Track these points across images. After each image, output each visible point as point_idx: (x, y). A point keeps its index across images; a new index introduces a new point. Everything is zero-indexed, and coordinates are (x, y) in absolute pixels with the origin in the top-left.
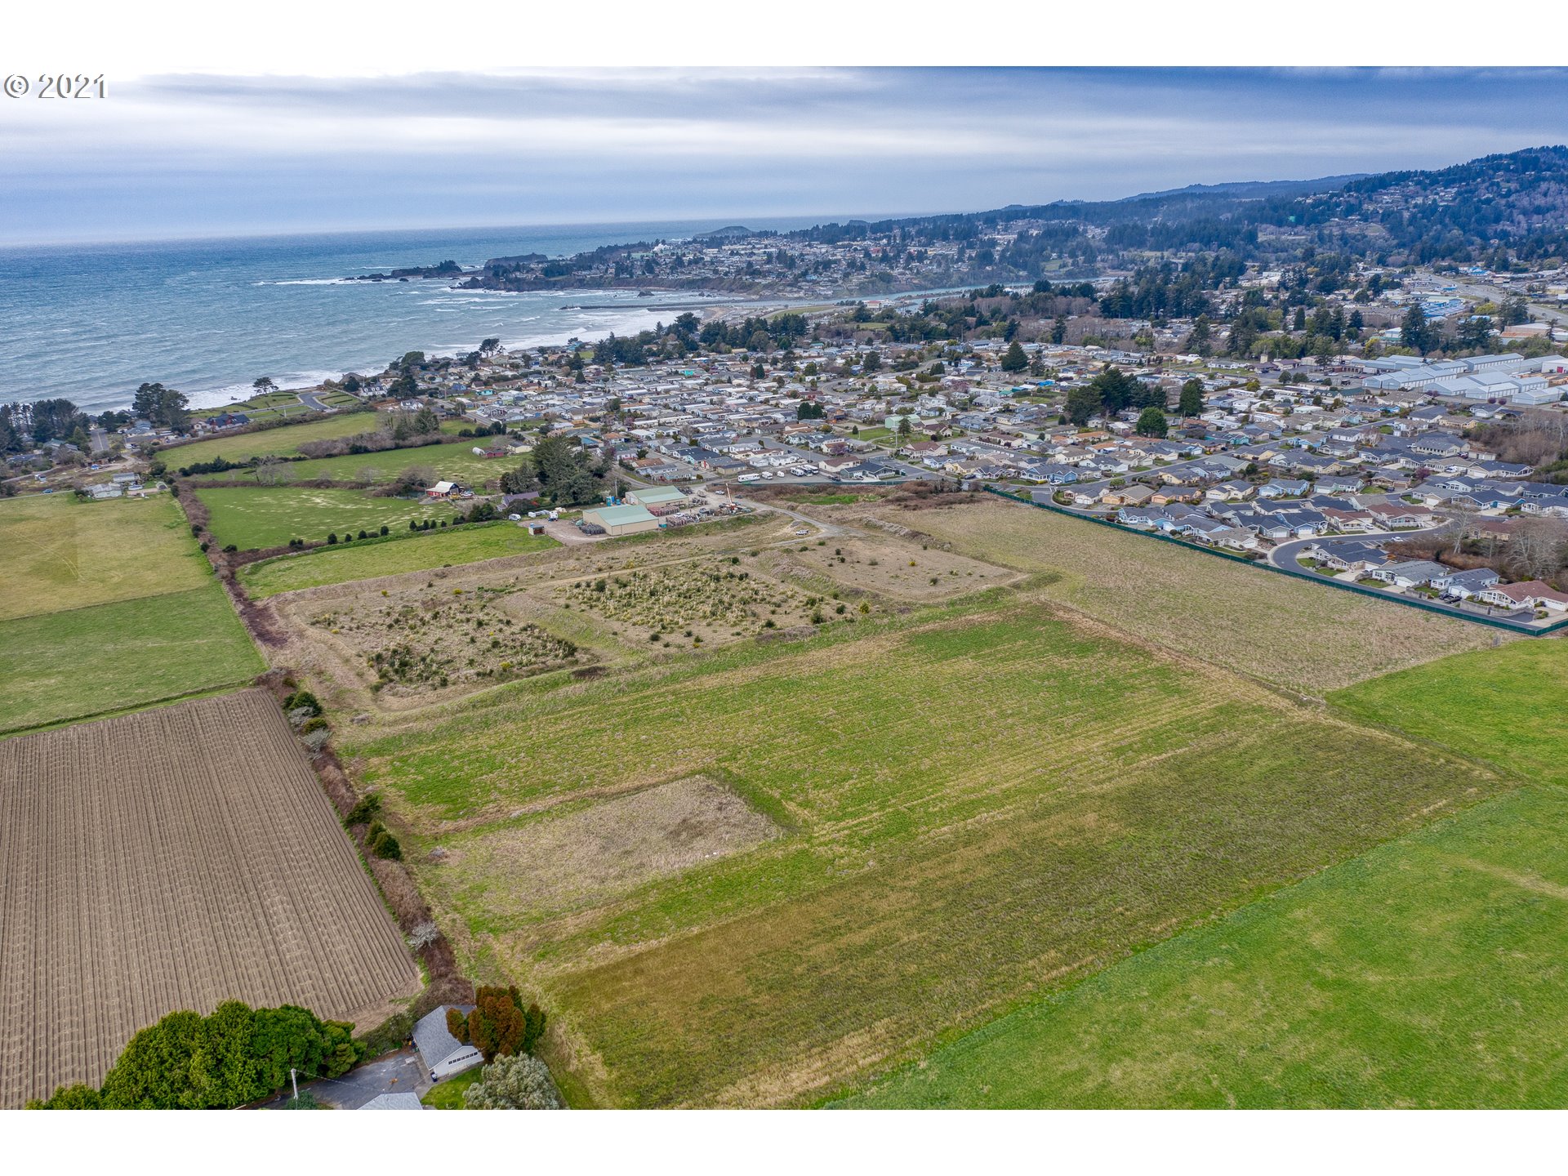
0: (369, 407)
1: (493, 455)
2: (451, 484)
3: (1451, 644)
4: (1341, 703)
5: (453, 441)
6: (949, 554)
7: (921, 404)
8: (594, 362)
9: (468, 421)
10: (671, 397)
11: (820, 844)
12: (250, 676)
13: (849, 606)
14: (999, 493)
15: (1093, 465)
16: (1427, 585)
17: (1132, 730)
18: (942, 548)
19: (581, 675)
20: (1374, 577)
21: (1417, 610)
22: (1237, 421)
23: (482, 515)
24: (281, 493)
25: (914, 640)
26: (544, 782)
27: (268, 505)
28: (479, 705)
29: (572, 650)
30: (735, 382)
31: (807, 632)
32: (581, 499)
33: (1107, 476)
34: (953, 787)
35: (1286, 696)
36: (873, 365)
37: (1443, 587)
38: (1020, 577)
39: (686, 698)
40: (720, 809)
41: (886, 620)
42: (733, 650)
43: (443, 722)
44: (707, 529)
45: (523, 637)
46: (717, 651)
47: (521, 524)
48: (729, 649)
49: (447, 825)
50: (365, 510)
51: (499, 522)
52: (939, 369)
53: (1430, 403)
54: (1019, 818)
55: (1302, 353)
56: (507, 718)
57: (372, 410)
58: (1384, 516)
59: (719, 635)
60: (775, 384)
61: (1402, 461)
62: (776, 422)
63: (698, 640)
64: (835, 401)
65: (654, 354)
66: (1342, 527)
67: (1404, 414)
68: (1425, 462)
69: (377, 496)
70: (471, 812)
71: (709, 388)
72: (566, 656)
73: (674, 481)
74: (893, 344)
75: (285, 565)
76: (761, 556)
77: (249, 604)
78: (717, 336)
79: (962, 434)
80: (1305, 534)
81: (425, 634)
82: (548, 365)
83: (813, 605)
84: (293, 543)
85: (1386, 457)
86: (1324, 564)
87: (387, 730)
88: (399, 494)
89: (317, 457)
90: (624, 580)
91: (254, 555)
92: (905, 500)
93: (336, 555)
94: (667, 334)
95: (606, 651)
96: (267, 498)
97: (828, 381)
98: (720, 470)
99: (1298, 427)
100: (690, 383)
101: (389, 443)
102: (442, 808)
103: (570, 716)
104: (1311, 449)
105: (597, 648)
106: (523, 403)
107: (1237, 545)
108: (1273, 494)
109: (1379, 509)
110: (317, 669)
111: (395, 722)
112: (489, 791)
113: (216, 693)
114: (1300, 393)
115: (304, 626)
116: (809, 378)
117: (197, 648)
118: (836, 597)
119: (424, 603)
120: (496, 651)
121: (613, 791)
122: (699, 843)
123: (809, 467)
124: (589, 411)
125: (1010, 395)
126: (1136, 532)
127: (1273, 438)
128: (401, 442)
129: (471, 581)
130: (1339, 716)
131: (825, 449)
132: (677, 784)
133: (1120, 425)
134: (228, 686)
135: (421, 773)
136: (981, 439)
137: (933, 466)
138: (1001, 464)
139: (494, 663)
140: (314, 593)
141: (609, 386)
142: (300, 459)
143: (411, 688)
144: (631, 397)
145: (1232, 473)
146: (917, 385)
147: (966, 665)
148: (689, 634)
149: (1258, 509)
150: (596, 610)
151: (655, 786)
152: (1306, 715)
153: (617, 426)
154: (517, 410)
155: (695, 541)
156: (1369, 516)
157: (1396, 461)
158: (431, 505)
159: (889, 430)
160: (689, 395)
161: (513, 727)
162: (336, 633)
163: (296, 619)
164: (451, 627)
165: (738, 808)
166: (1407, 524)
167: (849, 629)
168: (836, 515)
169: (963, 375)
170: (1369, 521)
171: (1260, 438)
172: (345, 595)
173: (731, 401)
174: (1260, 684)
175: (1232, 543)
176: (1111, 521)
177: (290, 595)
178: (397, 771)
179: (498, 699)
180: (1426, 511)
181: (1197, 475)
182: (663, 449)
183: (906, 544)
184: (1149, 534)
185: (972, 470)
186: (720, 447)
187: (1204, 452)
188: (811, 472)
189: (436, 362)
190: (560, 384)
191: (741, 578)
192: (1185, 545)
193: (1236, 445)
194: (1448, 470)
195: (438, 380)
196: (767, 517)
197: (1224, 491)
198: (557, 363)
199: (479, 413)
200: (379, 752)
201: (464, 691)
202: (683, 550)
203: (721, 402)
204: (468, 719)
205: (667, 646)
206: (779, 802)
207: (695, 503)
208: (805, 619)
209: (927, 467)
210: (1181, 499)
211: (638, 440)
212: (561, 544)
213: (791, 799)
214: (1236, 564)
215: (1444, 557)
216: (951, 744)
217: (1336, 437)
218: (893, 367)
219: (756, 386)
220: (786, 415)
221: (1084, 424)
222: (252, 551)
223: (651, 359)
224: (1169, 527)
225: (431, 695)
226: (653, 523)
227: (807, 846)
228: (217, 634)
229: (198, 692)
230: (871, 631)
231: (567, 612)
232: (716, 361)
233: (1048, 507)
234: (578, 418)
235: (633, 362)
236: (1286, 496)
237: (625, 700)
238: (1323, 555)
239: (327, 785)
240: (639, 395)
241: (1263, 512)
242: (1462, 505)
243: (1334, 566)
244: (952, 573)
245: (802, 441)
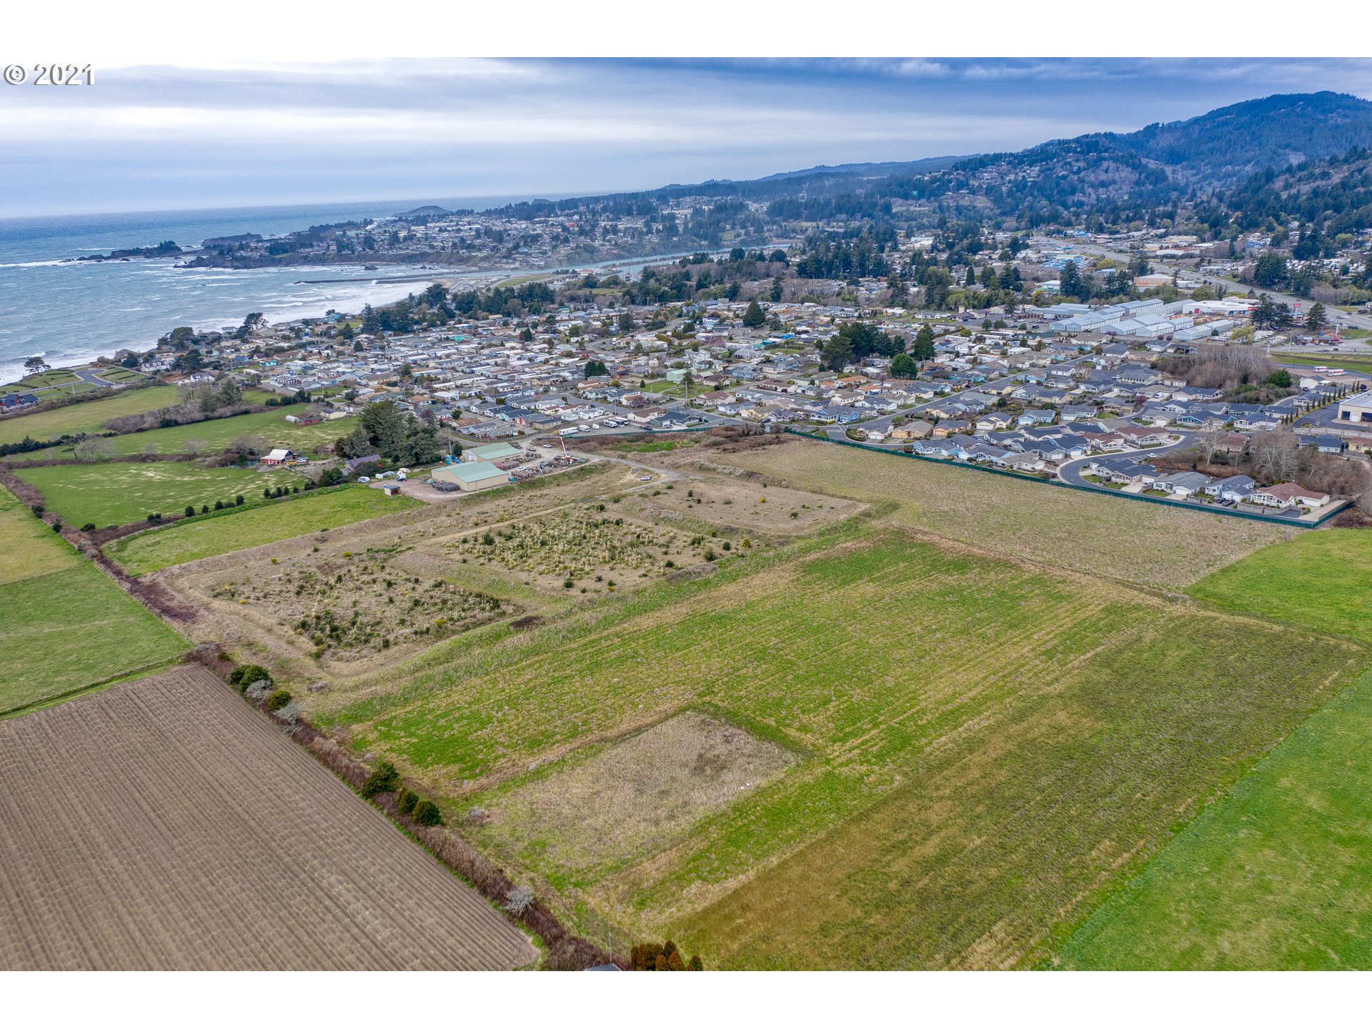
0: (157, 380)
1: (310, 421)
2: (286, 452)
3: (1252, 541)
4: (1201, 595)
5: (260, 410)
6: (789, 490)
7: (690, 358)
8: (363, 331)
9: (265, 391)
10: (454, 361)
11: (841, 765)
12: (177, 654)
13: (733, 544)
14: (799, 434)
15: (867, 405)
16: (1202, 492)
17: (1048, 634)
18: (780, 485)
19: (520, 625)
20: (1155, 488)
21: (1207, 514)
22: (967, 362)
23: (331, 480)
24: (108, 468)
25: (809, 568)
26: (543, 733)
27: (96, 482)
28: (433, 663)
29: (496, 604)
30: (508, 345)
31: (708, 569)
32: (423, 459)
33: (882, 414)
34: (926, 699)
35: (1154, 594)
36: (627, 326)
37: (1216, 493)
38: (863, 507)
39: (632, 639)
40: (727, 741)
41: (771, 553)
42: (649, 591)
43: (406, 682)
44: (557, 481)
45: (437, 593)
46: (636, 593)
47: (372, 486)
48: (645, 590)
49: (469, 785)
50: (205, 480)
51: (351, 485)
52: (689, 328)
53: (1111, 341)
54: (1000, 724)
55: (989, 303)
56: (469, 673)
57: (160, 384)
58: (1133, 437)
59: (628, 578)
60: (546, 345)
61: (1116, 390)
62: (565, 380)
63: (611, 584)
64: (611, 360)
65: (417, 323)
66: (1104, 449)
67: (1099, 351)
68: (1136, 390)
69: (210, 466)
70: (486, 770)
71: (486, 351)
72: (492, 609)
73: (499, 437)
74: (632, 307)
75: (151, 539)
76: (624, 501)
77: (134, 581)
78: (468, 305)
79: (738, 383)
80: (1077, 455)
81: (338, 598)
82: (318, 335)
83: (699, 543)
84: (151, 518)
85: (1102, 387)
86: (1109, 480)
87: (352, 695)
88: (233, 463)
89: (129, 432)
90: (508, 532)
91: (114, 532)
92: (721, 444)
93: (200, 527)
94: (419, 304)
95: (528, 601)
96: (93, 475)
97: (592, 341)
98: (537, 426)
99: (1020, 366)
100: (464, 347)
101: (198, 415)
102: (455, 768)
103: (530, 666)
104: (1039, 383)
105: (518, 599)
106: (313, 372)
107: (1029, 467)
108: (1030, 423)
109: (1128, 430)
110: (245, 642)
111: (356, 687)
112: (492, 746)
113: (147, 674)
114: (1004, 336)
115: (206, 599)
116: (573, 340)
117: (101, 630)
118: (714, 535)
119: (319, 568)
120: (420, 608)
121: (614, 734)
122: (727, 776)
123: (619, 419)
124: (383, 377)
125: (763, 347)
126: (937, 461)
127: (1002, 376)
128: (210, 414)
129: (355, 543)
130: (1206, 607)
131: (625, 402)
132: (670, 722)
133: (870, 370)
134: (156, 666)
135: (412, 735)
136: (758, 387)
137: (728, 413)
138: (788, 408)
139: (423, 622)
140: (200, 566)
141: (388, 353)
142: (110, 435)
143: (353, 652)
144: (415, 362)
145: (986, 407)
146: (676, 342)
147: (867, 588)
148: (600, 579)
149: (1027, 436)
150: (494, 563)
151: (652, 725)
152: (1177, 610)
153: (417, 389)
154: (310, 379)
155: (552, 491)
156: (1120, 437)
157: (1110, 390)
158: (271, 472)
159: (672, 383)
160: (471, 358)
161: (478, 681)
162: (244, 603)
163: (195, 593)
164: (360, 589)
165: (744, 741)
166: (1152, 442)
167: (743, 563)
168: (666, 460)
169: (711, 331)
170: (1121, 441)
171: (992, 376)
172: (232, 566)
173: (514, 362)
174: (1123, 584)
175: (1024, 466)
176: (908, 453)
177: (175, 569)
178: (386, 736)
179: (450, 655)
180: (1160, 430)
181: (959, 410)
182: (474, 409)
183: (745, 483)
184: (949, 461)
185: (766, 415)
186: (528, 405)
187: (953, 390)
188: (623, 423)
189: (204, 336)
190: (340, 353)
191: (618, 523)
192: (984, 470)
193: (977, 383)
194: (1155, 396)
195: (216, 353)
196: (603, 468)
197: (991, 422)
198: (326, 334)
199: (273, 383)
200: (357, 719)
201: (408, 652)
202: (544, 501)
203: (505, 364)
204: (430, 678)
205: (584, 591)
206: (778, 729)
207: (531, 457)
208: (697, 557)
209: (723, 414)
210: (957, 430)
211: (444, 402)
212: (422, 503)
213: (788, 725)
214: (1035, 484)
215: (1199, 468)
216: (901, 661)
217: (1054, 372)
218: (646, 326)
219: (530, 348)
220: (573, 373)
221: (841, 372)
222: (110, 528)
223: (415, 327)
224: (964, 456)
225: (378, 658)
226: (503, 478)
227: (829, 768)
228: (115, 613)
229: (127, 675)
230: (767, 565)
231: (465, 566)
232: (477, 327)
233: (848, 444)
234: (374, 383)
235: (400, 330)
236: (1041, 424)
237: (574, 646)
238: (1105, 472)
239: (326, 759)
240: (423, 360)
241: (1032, 438)
242: (1185, 424)
243: (1117, 480)
244: (804, 506)
245: (600, 396)
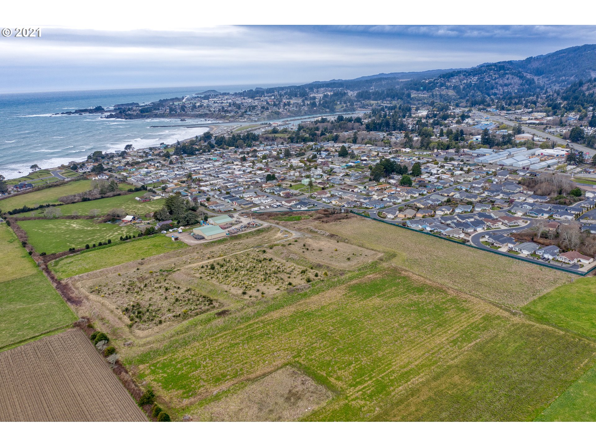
0: (84, 177)
1: (146, 200)
2: (133, 216)
3: (555, 281)
4: (528, 312)
5: (126, 194)
6: (348, 245)
7: (313, 173)
8: (174, 154)
9: (129, 184)
10: (211, 170)
11: (352, 400)
12: (70, 322)
13: (319, 273)
14: (357, 214)
15: (388, 200)
16: (535, 253)
17: (455, 331)
18: (344, 242)
19: (220, 314)
20: (513, 250)
21: (536, 265)
22: (435, 178)
23: (150, 232)
24: (57, 222)
25: (351, 288)
26: (222, 375)
27: (51, 229)
28: (179, 333)
29: (211, 301)
30: (235, 163)
31: (307, 287)
32: (190, 222)
33: (395, 204)
34: (395, 365)
35: (506, 310)
36: (288, 155)
37: (541, 254)
38: (380, 255)
39: (268, 324)
40: (303, 384)
41: (336, 279)
42: (279, 298)
43: (166, 343)
44: (247, 235)
45: (186, 295)
46: (273, 299)
47: (167, 235)
48: (277, 297)
49: (186, 402)
50: (97, 230)
51: (158, 234)
52: (315, 157)
53: (501, 169)
54: (428, 381)
55: (448, 148)
56: (194, 340)
57: (85, 179)
58: (506, 221)
59: (271, 290)
60: (251, 164)
61: (501, 195)
62: (257, 182)
63: (263, 293)
64: (278, 172)
65: (198, 150)
66: (493, 227)
67: (495, 174)
68: (510, 196)
69: (100, 222)
70: (194, 394)
71: (225, 166)
72: (209, 304)
73: (225, 211)
74: (291, 144)
75: (69, 260)
76: (274, 248)
77: (59, 282)
78: (221, 142)
79: (333, 186)
80: (480, 230)
81: (143, 295)
82: (155, 155)
83: (304, 273)
84: (70, 250)
85: (495, 193)
86: (493, 244)
87: (142, 349)
88: (109, 221)
89: (68, 203)
90: (222, 263)
91: (54, 256)
92: (321, 218)
93: (91, 254)
94: (200, 141)
95: (225, 300)
96: (51, 225)
97: (271, 162)
98: (242, 206)
99: (459, 181)
100: (217, 164)
101: (98, 196)
102: (181, 392)
103: (222, 336)
104: (467, 191)
105: (221, 299)
106: (150, 174)
107: (457, 236)
108: (460, 211)
109: (504, 218)
110: (100, 318)
111: (145, 345)
112: (199, 380)
113: (56, 332)
114: (453, 165)
115: (87, 294)
116: (264, 161)
117: (41, 308)
118: (312, 268)
119: (138, 279)
120: (178, 303)
121: (253, 377)
122: (300, 403)
123: (278, 204)
124: (179, 178)
125: (346, 167)
126: (416, 231)
127: (451, 186)
128: (103, 195)
129: (155, 266)
130: (530, 319)
131: (282, 195)
132: (280, 371)
133: (392, 181)
134: (61, 328)
135: (165, 372)
136: (341, 189)
137: (327, 202)
138: (353, 200)
139: (179, 310)
140: (87, 276)
141: (184, 166)
142: (61, 205)
143: (146, 325)
144: (194, 171)
145: (442, 202)
146: (308, 164)
147: (376, 301)
148: (258, 291)
149: (458, 219)
150: (214, 279)
151: (270, 373)
152: (516, 320)
153: (193, 185)
154: (148, 178)
155: (244, 241)
156: (500, 221)
157: (499, 195)
158: (125, 226)
159: (304, 185)
160: (218, 169)
161: (198, 344)
162: (103, 297)
163: (83, 290)
164: (154, 291)
165: (311, 383)
166: (515, 224)
167: (323, 284)
168: (297, 226)
169: (324, 158)
170: (501, 223)
171: (446, 186)
172: (101, 276)
173: (237, 173)
174: (494, 305)
175: (455, 236)
176: (404, 226)
177: (76, 277)
178: (153, 372)
179: (187, 329)
180: (518, 218)
181: (429, 203)
182: (216, 196)
183: (330, 240)
184: (421, 231)
185: (343, 203)
186: (239, 195)
187: (428, 192)
188: (279, 206)
189: (107, 155)
190: (163, 165)
191: (270, 260)
192: (437, 236)
193: (439, 189)
194: (519, 199)
195: (111, 164)
196: (269, 229)
197: (443, 211)
198: (158, 155)
199: (133, 180)
200: (142, 362)
201: (170, 326)
202: (240, 247)
203: (233, 173)
204: (177, 341)
205: (250, 297)
206: (326, 378)
207: (238, 222)
208: (303, 280)
209: (324, 202)
210: (427, 215)
211: (204, 192)
212: (187, 245)
213: (331, 376)
214: (459, 245)
215: (535, 240)
216: (386, 342)
217: (474, 185)
218: (296, 155)
219: (244, 165)
220: (261, 179)
221: (379, 181)
222: (53, 254)
223: (197, 152)
224: (428, 229)
225: (156, 329)
226: (223, 233)
227: (347, 401)
228: (48, 299)
229: (48, 332)
230: (332, 286)
231: (200, 281)
232: (223, 153)
233: (378, 220)
234: (175, 181)
235: (190, 154)
236: (465, 212)
237: (242, 326)
238: (491, 240)
239: (125, 383)
240: (198, 170)
241: (460, 220)
242: (531, 215)
243: (497, 245)
244: (353, 254)
245: (271, 191)
